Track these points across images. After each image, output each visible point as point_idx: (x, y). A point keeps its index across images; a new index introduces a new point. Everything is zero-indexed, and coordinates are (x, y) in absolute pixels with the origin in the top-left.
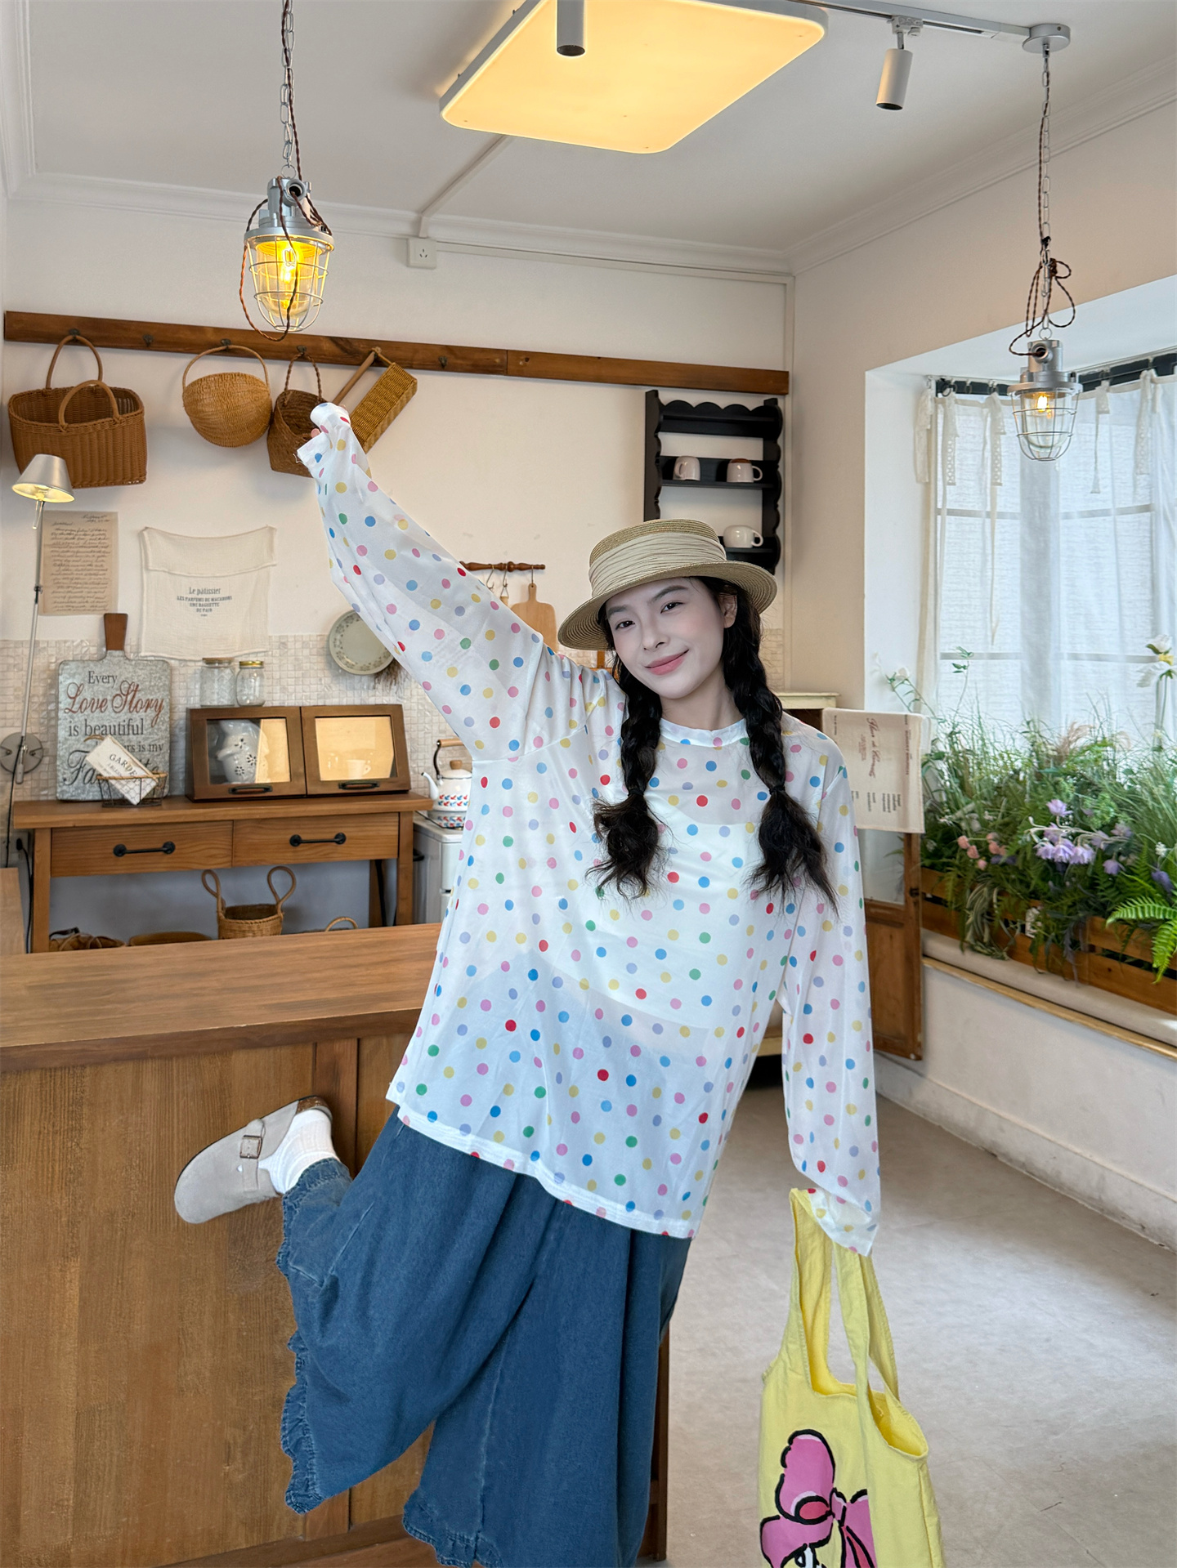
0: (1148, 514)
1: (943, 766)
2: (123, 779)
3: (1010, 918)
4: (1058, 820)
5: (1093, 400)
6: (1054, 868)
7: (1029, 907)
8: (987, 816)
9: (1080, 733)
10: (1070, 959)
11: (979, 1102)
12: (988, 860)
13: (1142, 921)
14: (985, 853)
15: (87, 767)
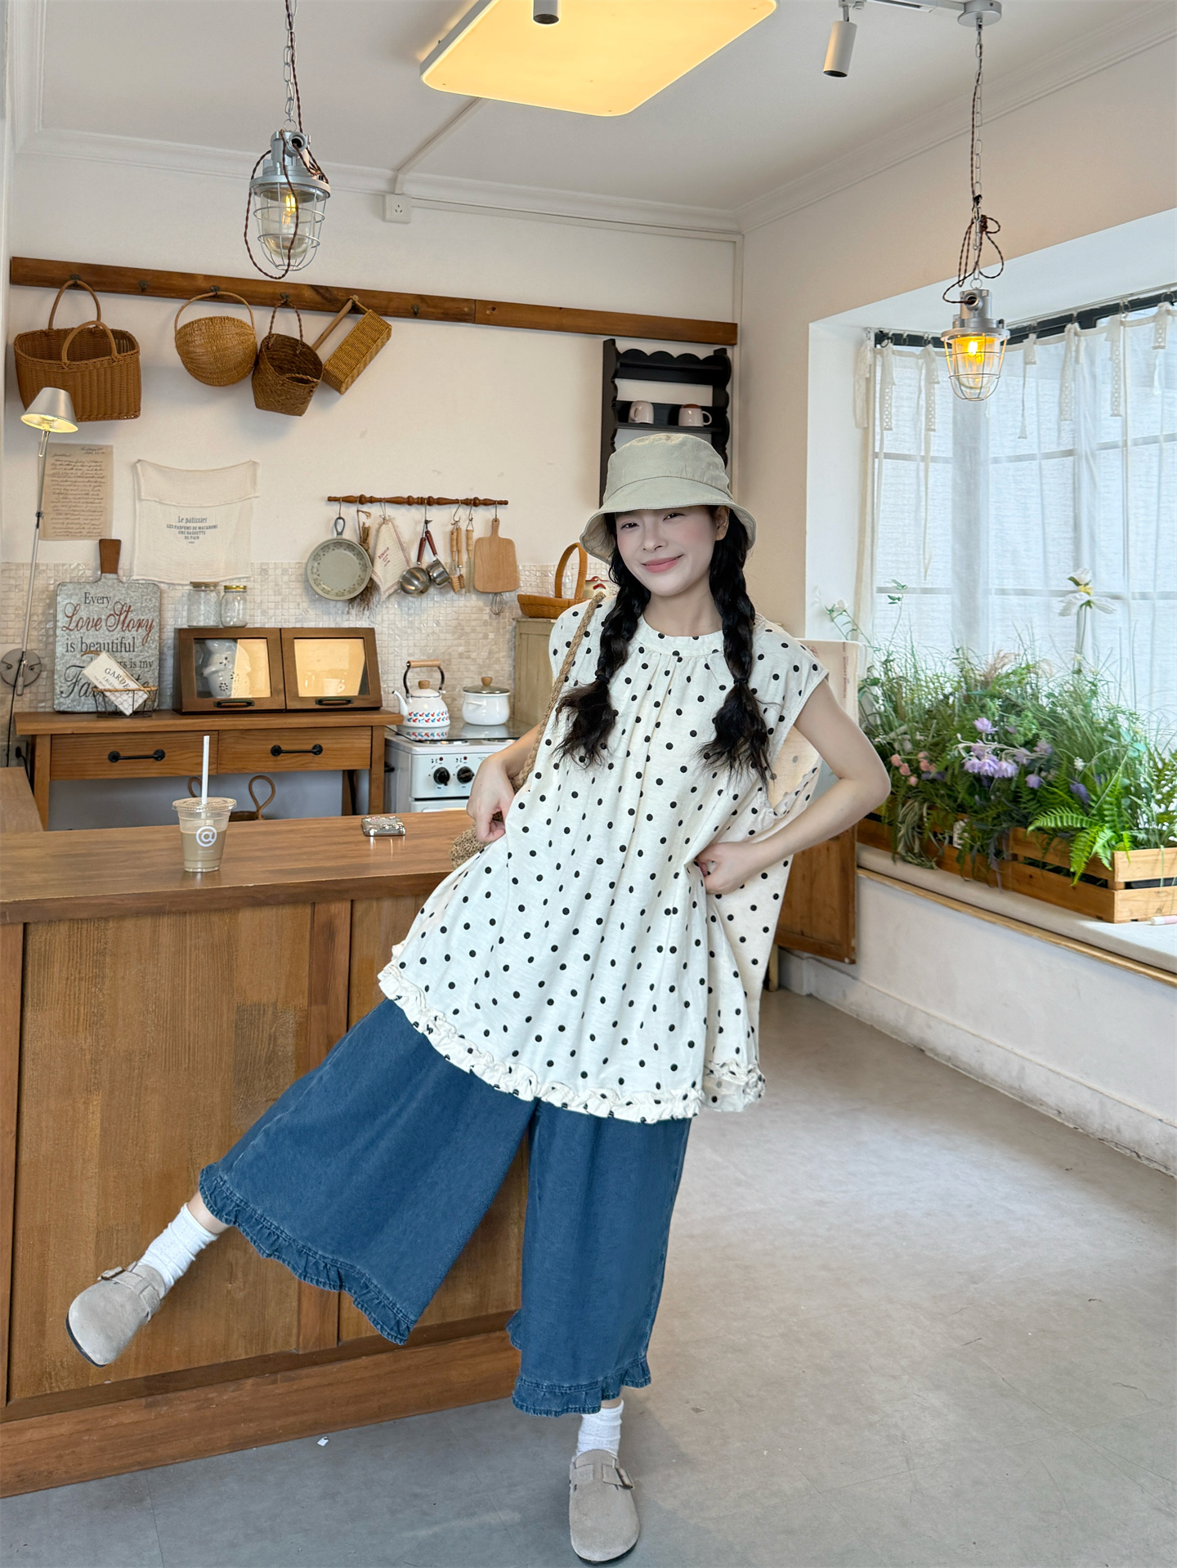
0: (1071, 458)
1: (877, 691)
2: (117, 691)
3: (938, 830)
4: (984, 737)
5: (1022, 351)
6: (981, 783)
7: (957, 821)
8: (918, 737)
9: (1006, 660)
10: (994, 867)
11: (907, 1002)
12: (919, 777)
13: (1060, 829)
14: (916, 770)
15: (83, 681)
